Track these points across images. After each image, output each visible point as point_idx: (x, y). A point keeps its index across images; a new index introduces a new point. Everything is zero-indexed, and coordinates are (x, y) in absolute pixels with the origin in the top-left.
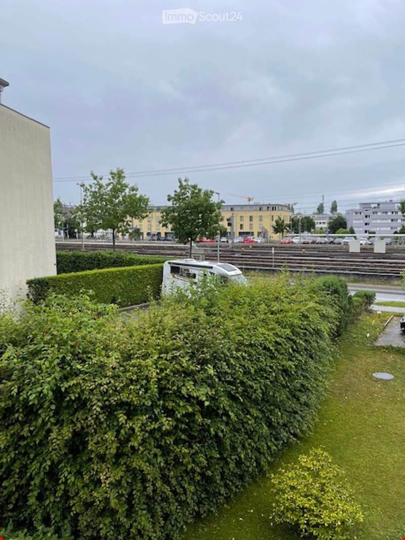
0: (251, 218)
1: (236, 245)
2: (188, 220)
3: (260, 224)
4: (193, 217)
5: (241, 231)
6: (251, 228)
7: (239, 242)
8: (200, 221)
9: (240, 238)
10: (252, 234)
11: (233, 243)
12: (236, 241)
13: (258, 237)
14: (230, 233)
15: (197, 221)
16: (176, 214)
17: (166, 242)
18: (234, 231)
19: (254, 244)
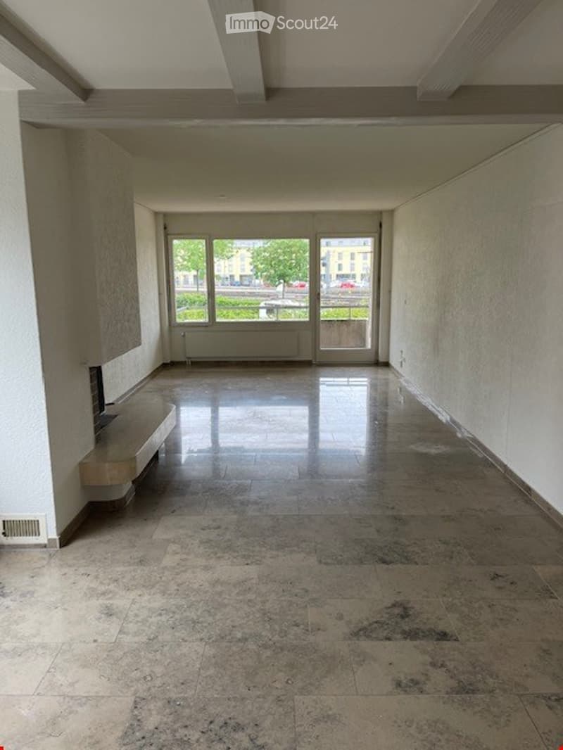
0: (352, 256)
1: (333, 291)
2: (280, 261)
3: (364, 264)
4: (286, 257)
5: (340, 273)
6: (352, 269)
7: (336, 287)
8: (293, 261)
9: (338, 281)
10: (354, 276)
11: (328, 287)
12: (333, 285)
13: (362, 280)
14: (324, 275)
15: (290, 262)
16: (267, 255)
17: (242, 287)
18: (331, 272)
19: (354, 289)
